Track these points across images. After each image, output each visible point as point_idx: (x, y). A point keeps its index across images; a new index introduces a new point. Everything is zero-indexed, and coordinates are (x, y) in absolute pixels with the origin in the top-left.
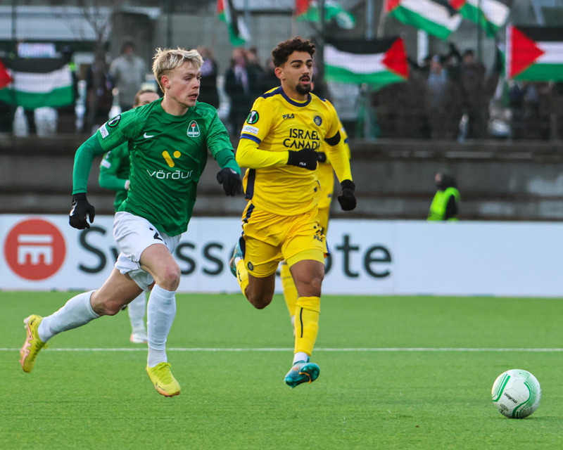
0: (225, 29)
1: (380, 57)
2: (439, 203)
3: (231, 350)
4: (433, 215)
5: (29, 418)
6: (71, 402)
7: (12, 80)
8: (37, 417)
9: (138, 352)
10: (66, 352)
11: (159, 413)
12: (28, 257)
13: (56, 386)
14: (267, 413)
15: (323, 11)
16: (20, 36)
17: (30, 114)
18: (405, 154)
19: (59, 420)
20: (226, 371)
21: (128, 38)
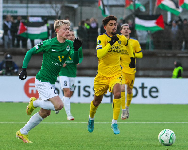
0: (101, 12)
2: (175, 72)
3: (103, 123)
4: (173, 76)
5: (33, 147)
6: (47, 141)
7: (27, 30)
8: (36, 146)
9: (70, 124)
10: (46, 124)
11: (78, 145)
12: (32, 91)
13: (42, 135)
14: (115, 145)
15: (135, 5)
16: (29, 14)
17: (32, 41)
18: (163, 55)
19: (43, 147)
20: (101, 130)
21: (67, 15)
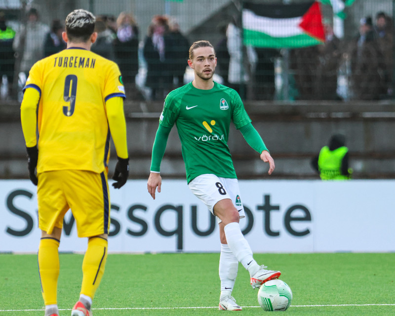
1: (298, 21)
